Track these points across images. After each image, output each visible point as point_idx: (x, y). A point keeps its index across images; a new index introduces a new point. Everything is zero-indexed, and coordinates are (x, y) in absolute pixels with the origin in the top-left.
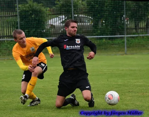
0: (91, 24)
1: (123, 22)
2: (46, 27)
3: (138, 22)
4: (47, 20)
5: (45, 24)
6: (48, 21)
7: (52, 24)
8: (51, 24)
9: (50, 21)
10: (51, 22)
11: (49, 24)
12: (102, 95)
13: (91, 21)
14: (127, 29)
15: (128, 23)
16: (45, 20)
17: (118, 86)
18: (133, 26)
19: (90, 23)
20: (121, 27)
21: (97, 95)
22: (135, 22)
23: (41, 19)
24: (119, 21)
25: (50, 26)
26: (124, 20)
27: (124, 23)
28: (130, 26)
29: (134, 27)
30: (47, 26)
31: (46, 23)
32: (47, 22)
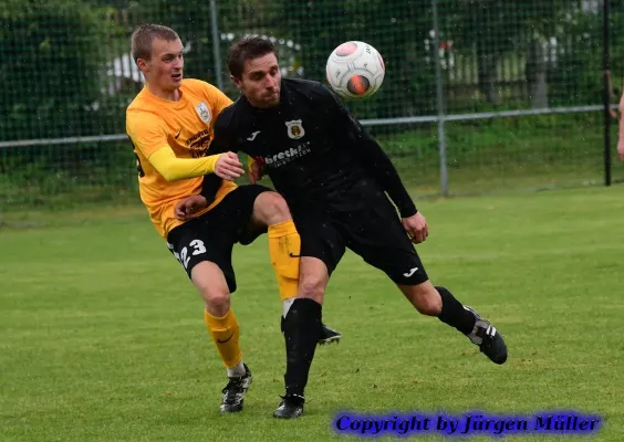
0: (295, 70)
1: (428, 59)
2: (103, 90)
3: (494, 60)
4: (105, 60)
5: (98, 76)
6: (109, 64)
7: (127, 74)
8: (122, 76)
9: (117, 64)
10: (122, 70)
11: (114, 76)
12: (348, 372)
13: (292, 60)
14: (448, 87)
15: (452, 62)
16: (98, 59)
17: (415, 333)
18: (471, 73)
19: (291, 69)
20: (420, 80)
21: (329, 372)
22: (480, 60)
23: (79, 55)
24: (412, 55)
25: (118, 85)
26: (433, 52)
27: (433, 63)
28: (459, 74)
29: (476, 80)
30: (107, 86)
31: (100, 72)
32: (107, 69)
